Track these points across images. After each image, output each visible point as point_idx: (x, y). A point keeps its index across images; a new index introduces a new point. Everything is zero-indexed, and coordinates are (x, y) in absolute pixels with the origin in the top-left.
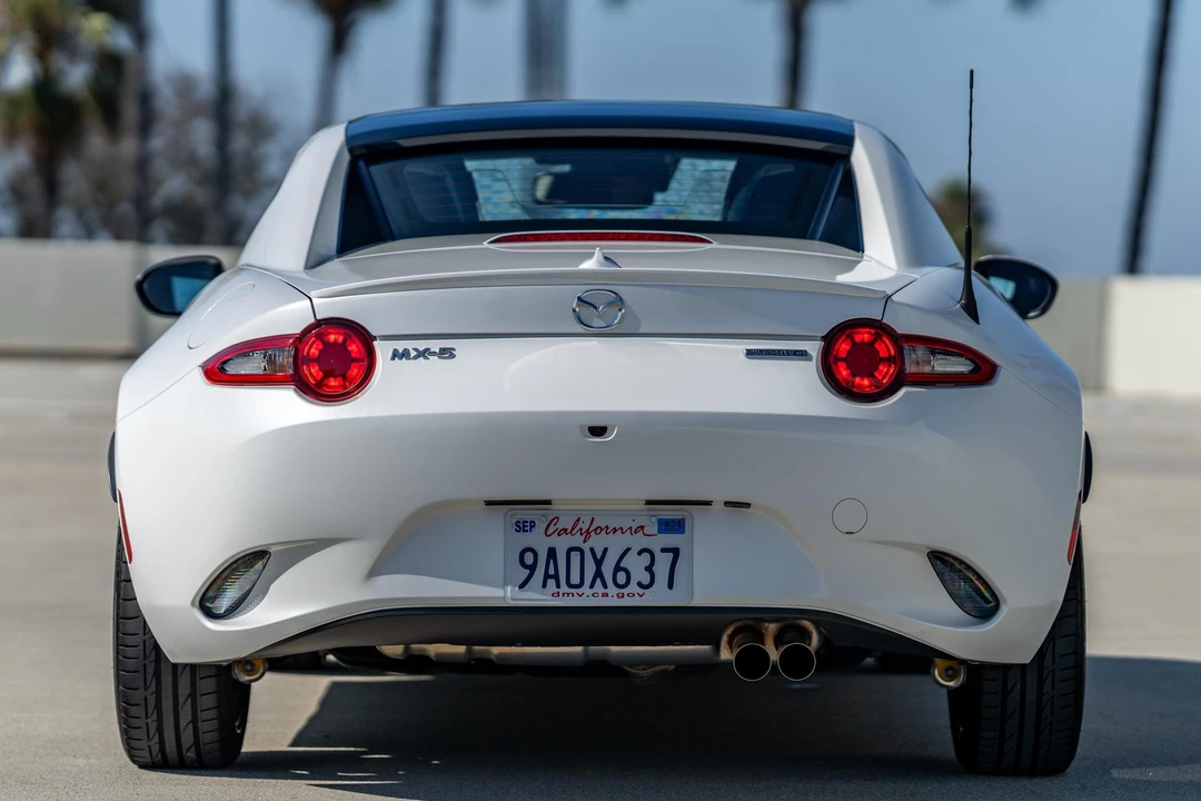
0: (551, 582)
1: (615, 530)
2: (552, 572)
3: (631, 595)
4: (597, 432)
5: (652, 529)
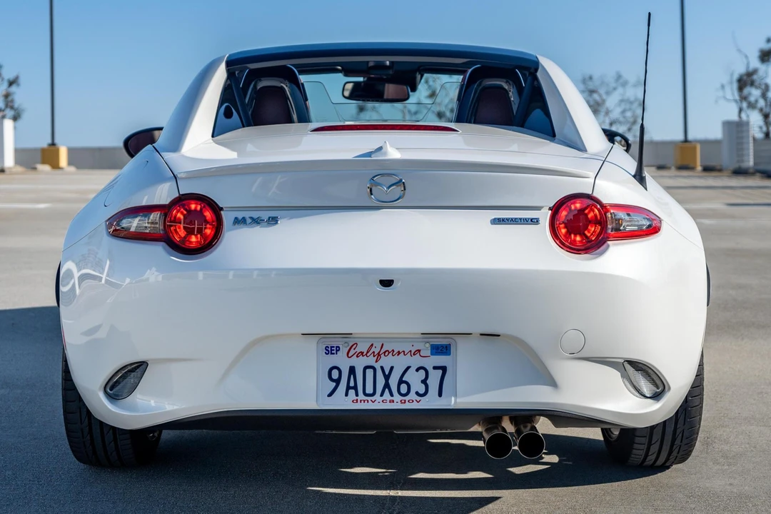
0: (352, 392)
1: (399, 353)
2: (352, 384)
3: (411, 401)
4: (387, 283)
5: (426, 352)
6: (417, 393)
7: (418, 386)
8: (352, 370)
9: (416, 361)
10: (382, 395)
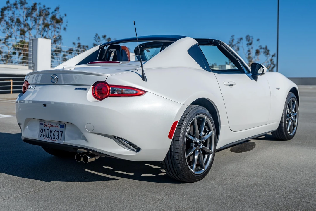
0: (44, 136)
1: (54, 126)
3: (55, 141)
4: (45, 105)
5: (59, 127)
7: (57, 137)
8: (45, 130)
9: (57, 129)
10: (50, 138)
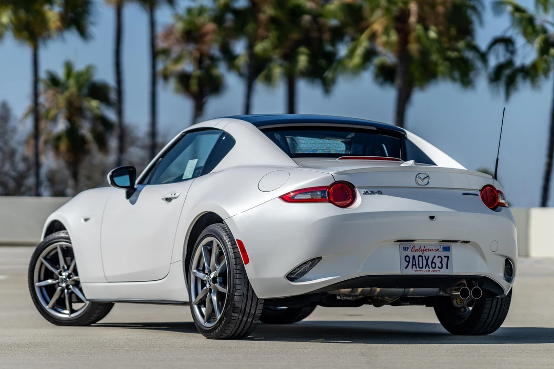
0: (414, 267)
1: (431, 250)
2: (414, 263)
3: (436, 271)
4: (432, 218)
5: (441, 250)
6: (439, 267)
8: (414, 257)
9: (437, 254)
10: (425, 268)
